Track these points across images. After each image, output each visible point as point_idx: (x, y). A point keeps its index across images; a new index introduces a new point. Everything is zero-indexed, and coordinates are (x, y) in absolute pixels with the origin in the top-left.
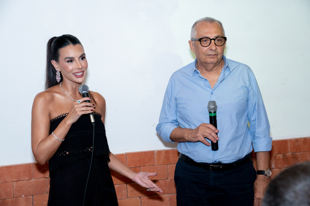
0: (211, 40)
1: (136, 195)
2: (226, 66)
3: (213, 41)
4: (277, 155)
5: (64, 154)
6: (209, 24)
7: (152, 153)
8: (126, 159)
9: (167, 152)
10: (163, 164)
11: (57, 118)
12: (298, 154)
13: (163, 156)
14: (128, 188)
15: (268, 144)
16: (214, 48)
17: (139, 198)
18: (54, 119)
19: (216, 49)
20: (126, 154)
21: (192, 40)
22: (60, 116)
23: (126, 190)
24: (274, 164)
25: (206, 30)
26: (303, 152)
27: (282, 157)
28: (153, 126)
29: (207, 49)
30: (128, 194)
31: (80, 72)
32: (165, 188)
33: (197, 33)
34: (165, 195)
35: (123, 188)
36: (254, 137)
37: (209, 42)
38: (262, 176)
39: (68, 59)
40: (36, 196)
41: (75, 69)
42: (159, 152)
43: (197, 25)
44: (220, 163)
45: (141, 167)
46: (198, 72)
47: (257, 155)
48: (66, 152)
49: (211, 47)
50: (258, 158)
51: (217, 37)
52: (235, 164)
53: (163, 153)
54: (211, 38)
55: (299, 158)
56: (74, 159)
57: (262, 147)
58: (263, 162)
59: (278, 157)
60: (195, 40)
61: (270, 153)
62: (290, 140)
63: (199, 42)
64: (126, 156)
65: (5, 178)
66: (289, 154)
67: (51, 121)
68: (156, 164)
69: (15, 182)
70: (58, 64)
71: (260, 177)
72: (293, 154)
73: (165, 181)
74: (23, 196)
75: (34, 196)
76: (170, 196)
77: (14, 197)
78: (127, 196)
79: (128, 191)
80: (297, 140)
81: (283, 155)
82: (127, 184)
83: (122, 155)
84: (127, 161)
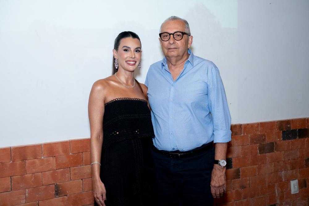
0: (170, 34)
1: (79, 178)
3: (172, 36)
5: (114, 134)
11: (111, 102)
14: (71, 172)
17: (81, 180)
18: (108, 103)
20: (70, 142)
22: (113, 101)
23: (69, 173)
30: (71, 177)
31: (132, 61)
35: (66, 171)
37: (168, 36)
38: (216, 165)
39: (125, 48)
41: (128, 58)
44: (178, 151)
45: (83, 153)
48: (116, 132)
56: (123, 139)
67: (105, 105)
70: (117, 52)
78: (70, 179)
79: (71, 174)
82: (71, 168)
83: (66, 142)
84: (70, 148)
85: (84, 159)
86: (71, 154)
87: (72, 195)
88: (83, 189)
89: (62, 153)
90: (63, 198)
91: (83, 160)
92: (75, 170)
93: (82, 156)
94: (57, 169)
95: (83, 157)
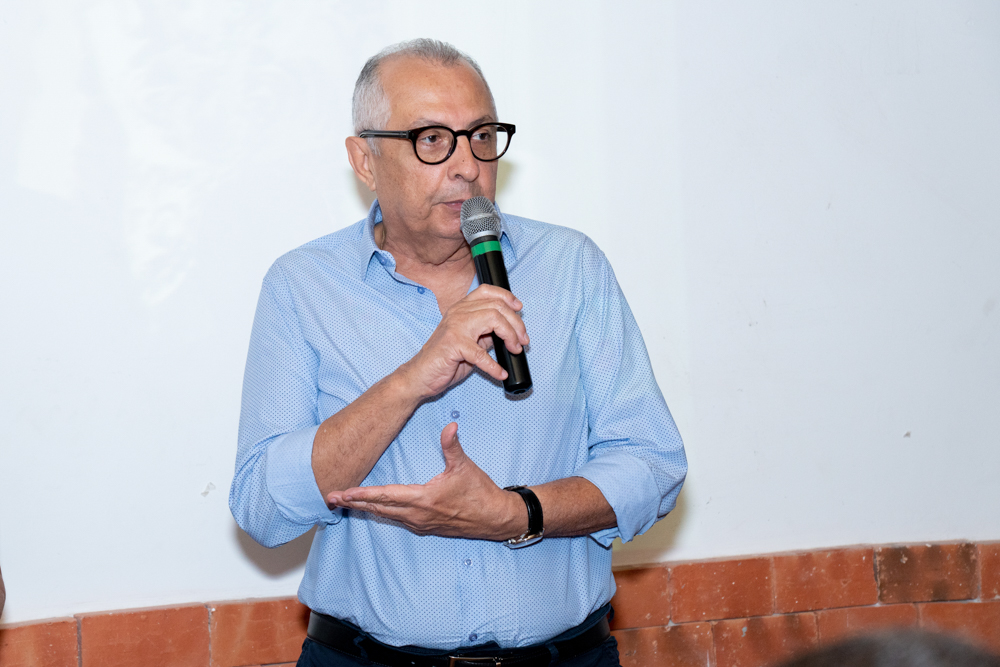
0: (456, 134)
3: (462, 140)
4: (727, 621)
6: (439, 69)
7: (196, 614)
8: (80, 643)
9: (262, 608)
10: (244, 662)
12: (811, 618)
13: (242, 628)
16: (470, 169)
20: (77, 622)
21: (364, 133)
24: (711, 660)
26: (831, 611)
27: (745, 629)
28: (205, 493)
29: (443, 177)
33: (394, 107)
37: (446, 142)
42: (228, 610)
44: (492, 647)
46: (387, 261)
49: (455, 164)
51: (477, 126)
52: (553, 650)
53: (246, 615)
54: (455, 129)
55: (813, 635)
59: (730, 630)
60: (382, 135)
62: (780, 560)
63: (408, 145)
64: (78, 629)
66: (774, 618)
68: (211, 664)
72: (790, 618)
80: (806, 559)
81: (749, 624)
83: (60, 625)
84: (80, 654)
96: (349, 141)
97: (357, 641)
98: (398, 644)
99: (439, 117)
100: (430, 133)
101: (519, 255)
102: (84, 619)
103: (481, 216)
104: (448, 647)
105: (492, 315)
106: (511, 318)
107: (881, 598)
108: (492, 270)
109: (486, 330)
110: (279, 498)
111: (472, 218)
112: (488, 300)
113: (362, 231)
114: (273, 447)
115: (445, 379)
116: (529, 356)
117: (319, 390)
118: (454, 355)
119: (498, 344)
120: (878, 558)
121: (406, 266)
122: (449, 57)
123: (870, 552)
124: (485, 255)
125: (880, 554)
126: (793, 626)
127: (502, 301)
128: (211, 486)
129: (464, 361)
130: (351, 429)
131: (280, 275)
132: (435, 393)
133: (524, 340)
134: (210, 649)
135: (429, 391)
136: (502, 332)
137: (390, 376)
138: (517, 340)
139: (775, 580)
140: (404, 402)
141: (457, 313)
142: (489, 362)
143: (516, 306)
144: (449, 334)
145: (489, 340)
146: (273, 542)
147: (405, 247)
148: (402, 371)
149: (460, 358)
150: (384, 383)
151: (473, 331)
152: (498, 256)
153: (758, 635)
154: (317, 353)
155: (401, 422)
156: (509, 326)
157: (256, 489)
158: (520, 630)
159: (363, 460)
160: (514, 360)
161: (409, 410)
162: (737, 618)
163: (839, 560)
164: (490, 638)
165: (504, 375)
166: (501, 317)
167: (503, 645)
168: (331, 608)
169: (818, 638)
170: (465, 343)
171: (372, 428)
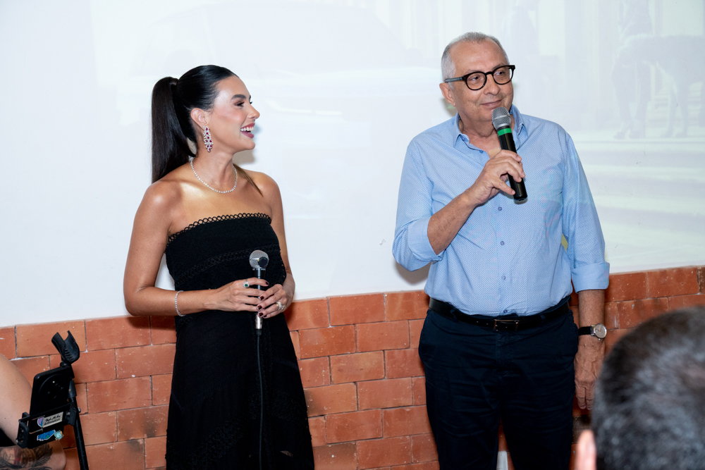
0: (486, 74)
1: (348, 379)
2: (521, 124)
3: (489, 77)
4: (625, 302)
7: (379, 297)
8: (329, 309)
9: (408, 295)
10: (400, 319)
12: (666, 300)
13: (399, 304)
14: (332, 366)
15: (602, 275)
16: (494, 90)
17: (352, 384)
19: (499, 90)
20: (327, 300)
21: (446, 81)
23: (328, 367)
24: (617, 319)
25: (473, 58)
26: (676, 297)
27: (633, 305)
28: (381, 244)
29: (481, 94)
30: (333, 376)
32: (403, 365)
33: (457, 67)
34: (403, 379)
35: (322, 364)
36: (574, 263)
37: (482, 79)
38: (587, 337)
40: (158, 376)
42: (393, 296)
43: (453, 50)
44: (514, 316)
45: (357, 325)
46: (465, 139)
47: (581, 297)
49: (488, 88)
50: (582, 303)
51: (496, 69)
52: (542, 317)
53: (401, 298)
54: (485, 72)
55: (667, 308)
57: (590, 281)
58: (591, 310)
59: (626, 306)
60: (453, 80)
61: (606, 294)
62: (651, 273)
63: (463, 83)
64: (328, 303)
65: (100, 342)
66: (647, 300)
68: (385, 319)
69: (118, 350)
71: (585, 339)
72: (655, 300)
73: (405, 353)
74: (133, 376)
75: (153, 377)
76: (413, 381)
77: (116, 378)
78: (331, 380)
79: (332, 370)
80: (664, 273)
81: (635, 303)
82: (331, 357)
83: (320, 301)
84: (329, 314)
85: (358, 338)
86: (330, 327)
87: (335, 415)
88: (358, 404)
89: (312, 325)
90: (316, 420)
91: (356, 341)
92: (339, 361)
93: (354, 332)
94: (303, 357)
95: (356, 335)
96: (441, 85)
97: (452, 311)
98: (471, 314)
99: (478, 68)
100: (474, 76)
101: (529, 133)
102: (331, 299)
103: (501, 116)
104: (493, 315)
105: (507, 165)
106: (516, 165)
107: (701, 291)
108: (508, 143)
109: (503, 172)
110: (414, 250)
111: (497, 118)
112: (505, 158)
113: (453, 124)
114: (410, 226)
115: (486, 196)
116: (526, 183)
117: (433, 200)
118: (489, 185)
119: (511, 178)
120: (699, 272)
121: (474, 140)
122: (480, 38)
123: (695, 269)
124: (504, 135)
125: (700, 270)
126: (657, 305)
127: (511, 157)
128: (383, 241)
129: (494, 187)
130: (444, 219)
131: (415, 145)
132: (482, 203)
133: (523, 176)
134: (385, 312)
135: (480, 202)
136: (512, 172)
137: (461, 194)
138: (519, 175)
139: (648, 282)
140: (468, 207)
141: (490, 165)
142: (506, 187)
143: (519, 160)
144: (486, 175)
145: (507, 176)
146: (412, 269)
147: (471, 131)
148: (467, 192)
149: (492, 186)
150: (459, 197)
151: (498, 173)
152: (510, 135)
153: (639, 307)
154: (432, 183)
155: (467, 215)
156: (515, 169)
157: (403, 246)
158: (528, 308)
159: (450, 233)
160: (519, 185)
161: (470, 210)
162: (629, 300)
163: (680, 273)
164: (513, 312)
165: (514, 193)
166: (511, 165)
167: (519, 315)
168: (440, 298)
169: (668, 310)
170: (494, 179)
171: (454, 219)
